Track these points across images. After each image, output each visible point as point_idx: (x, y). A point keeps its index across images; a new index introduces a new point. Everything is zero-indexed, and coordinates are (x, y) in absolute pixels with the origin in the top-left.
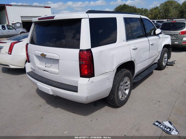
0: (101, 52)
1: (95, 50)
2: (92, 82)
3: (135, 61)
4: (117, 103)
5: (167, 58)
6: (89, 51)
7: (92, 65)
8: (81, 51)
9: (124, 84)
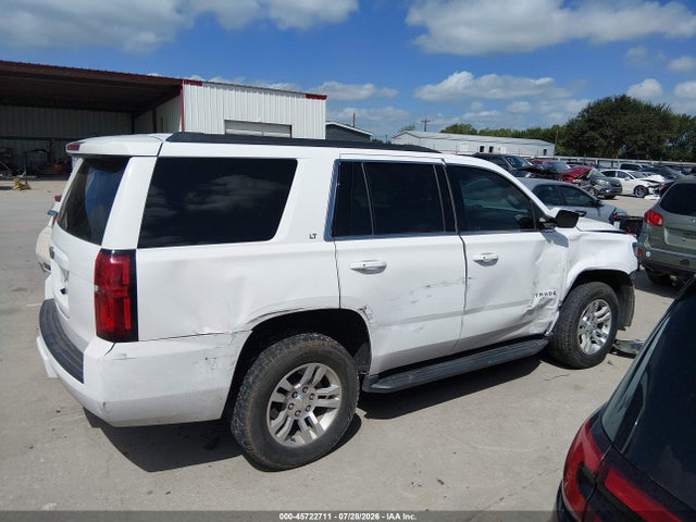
0: (179, 264)
1: (145, 258)
2: (124, 357)
3: (367, 312)
4: (255, 451)
5: (609, 323)
6: (129, 256)
7: (127, 301)
8: (105, 253)
9: (311, 390)
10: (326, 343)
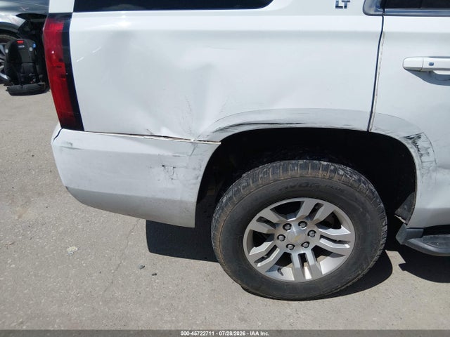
2: (71, 146)
9: (311, 226)
10: (336, 177)
